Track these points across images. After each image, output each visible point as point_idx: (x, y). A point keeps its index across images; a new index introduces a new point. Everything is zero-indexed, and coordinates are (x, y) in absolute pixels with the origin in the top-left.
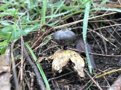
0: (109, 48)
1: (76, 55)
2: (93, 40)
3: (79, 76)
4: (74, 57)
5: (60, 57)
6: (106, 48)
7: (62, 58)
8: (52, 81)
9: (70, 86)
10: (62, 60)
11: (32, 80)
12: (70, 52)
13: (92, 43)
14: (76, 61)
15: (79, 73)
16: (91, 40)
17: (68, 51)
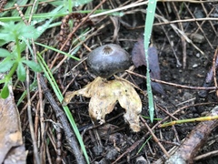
0: (191, 53)
1: (128, 93)
2: (164, 36)
3: (131, 130)
4: (124, 97)
5: (102, 94)
6: (185, 53)
7: (105, 97)
8: (90, 132)
9: (118, 137)
10: (105, 101)
11: (59, 136)
12: (119, 87)
13: (161, 42)
14: (128, 103)
15: (132, 125)
16: (160, 35)
17: (114, 84)
